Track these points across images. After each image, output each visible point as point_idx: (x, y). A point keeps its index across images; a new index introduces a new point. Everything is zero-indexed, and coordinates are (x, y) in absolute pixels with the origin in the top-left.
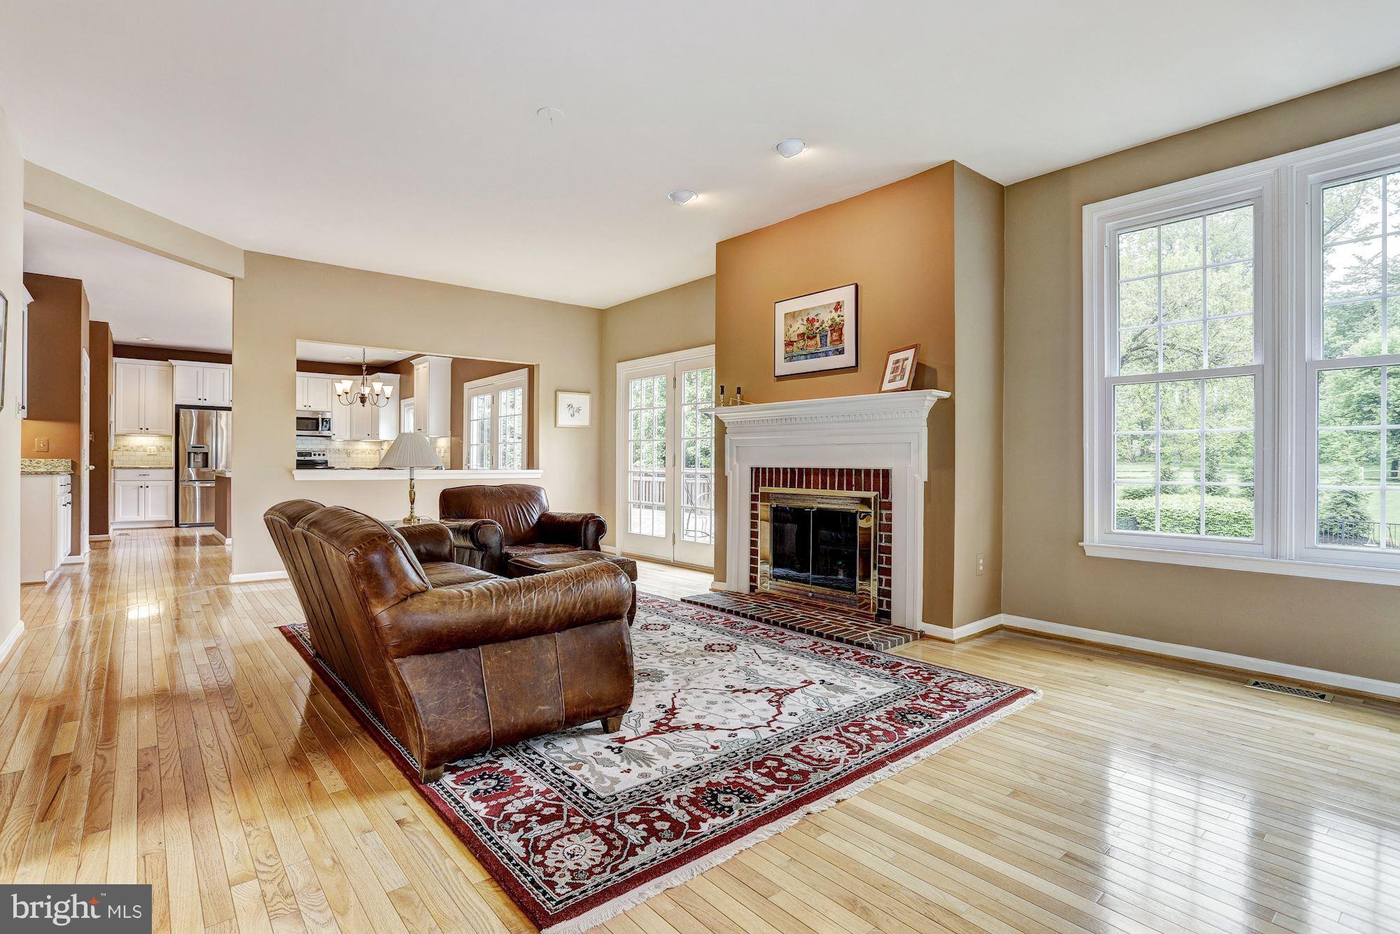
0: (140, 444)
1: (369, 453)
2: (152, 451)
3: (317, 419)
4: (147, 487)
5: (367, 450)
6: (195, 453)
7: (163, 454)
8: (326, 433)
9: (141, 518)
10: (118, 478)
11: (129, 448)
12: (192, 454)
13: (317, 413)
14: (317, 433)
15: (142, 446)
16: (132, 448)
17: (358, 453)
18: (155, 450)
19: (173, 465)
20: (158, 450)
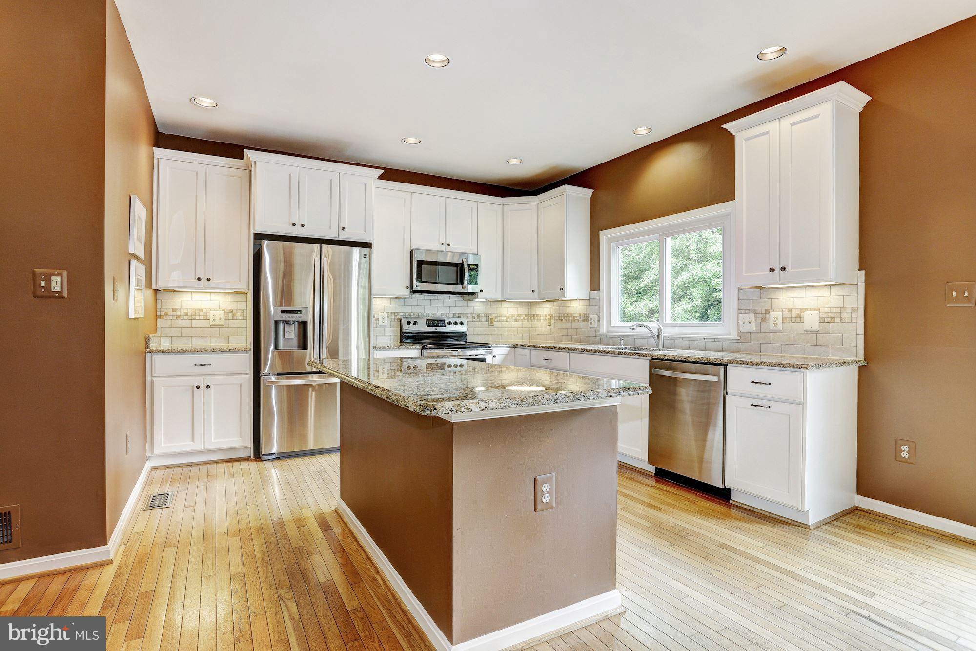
0: (198, 307)
1: (516, 321)
2: (217, 318)
3: (462, 265)
4: (208, 387)
5: (513, 315)
6: (287, 322)
7: (235, 324)
8: (470, 289)
9: (198, 446)
10: (158, 372)
11: (182, 314)
12: (281, 325)
13: (461, 254)
14: (459, 288)
15: (202, 311)
16: (186, 314)
17: (502, 321)
18: (222, 317)
19: (250, 345)
20: (226, 316)
